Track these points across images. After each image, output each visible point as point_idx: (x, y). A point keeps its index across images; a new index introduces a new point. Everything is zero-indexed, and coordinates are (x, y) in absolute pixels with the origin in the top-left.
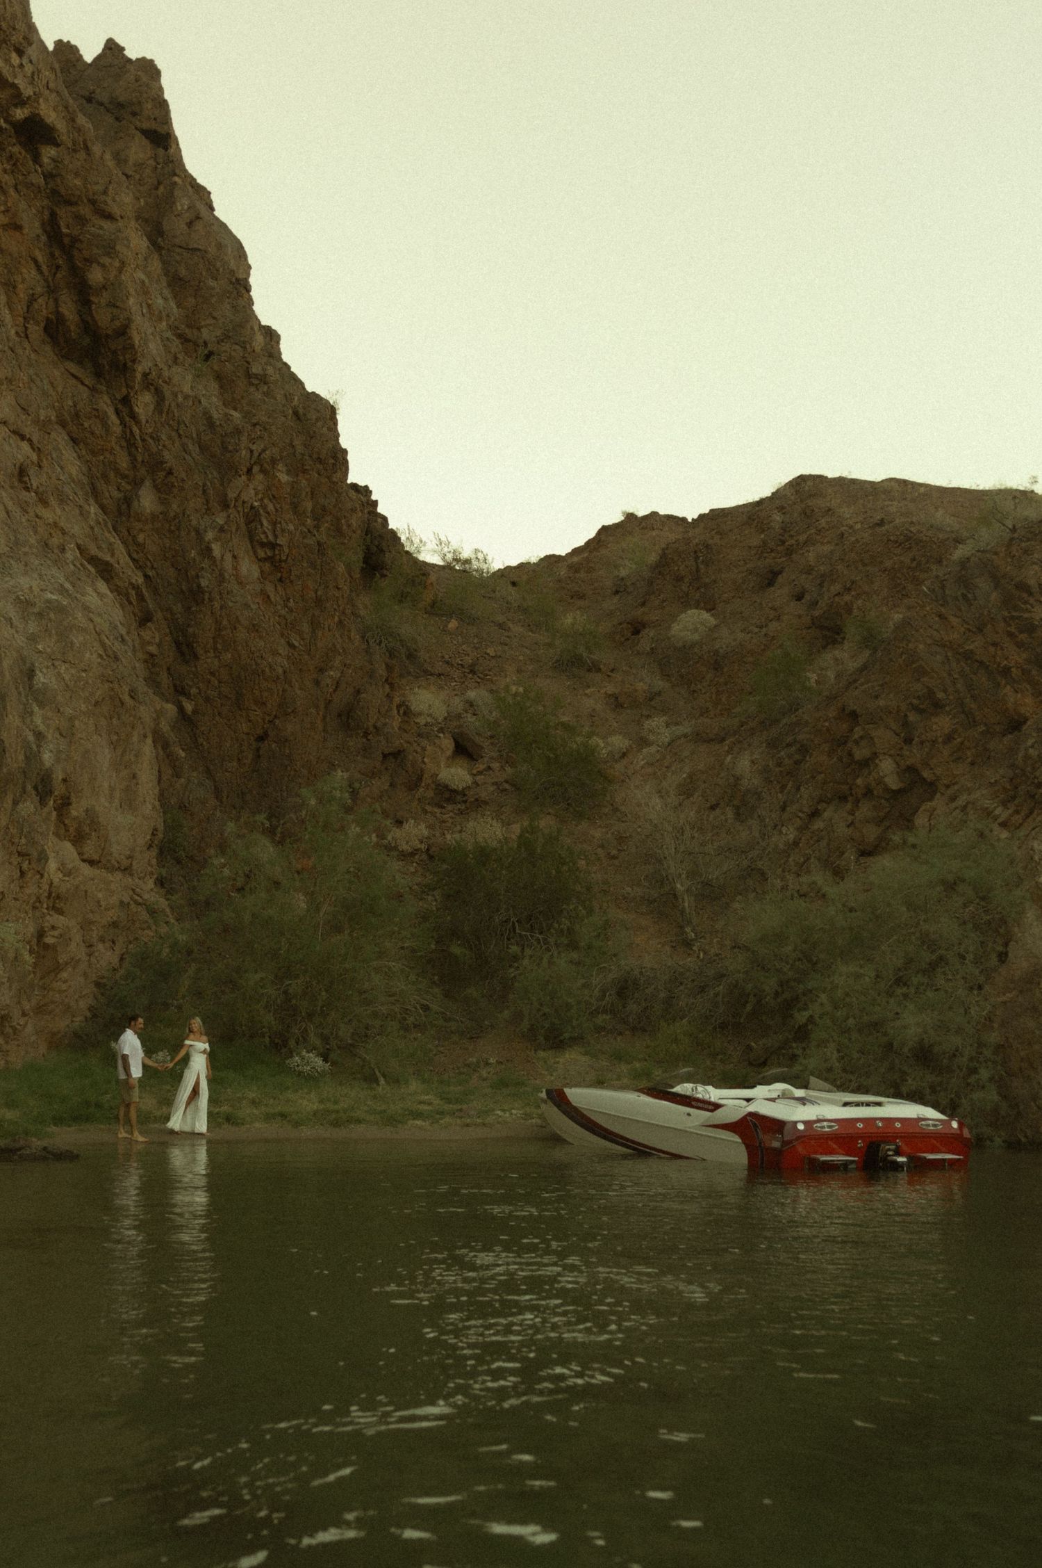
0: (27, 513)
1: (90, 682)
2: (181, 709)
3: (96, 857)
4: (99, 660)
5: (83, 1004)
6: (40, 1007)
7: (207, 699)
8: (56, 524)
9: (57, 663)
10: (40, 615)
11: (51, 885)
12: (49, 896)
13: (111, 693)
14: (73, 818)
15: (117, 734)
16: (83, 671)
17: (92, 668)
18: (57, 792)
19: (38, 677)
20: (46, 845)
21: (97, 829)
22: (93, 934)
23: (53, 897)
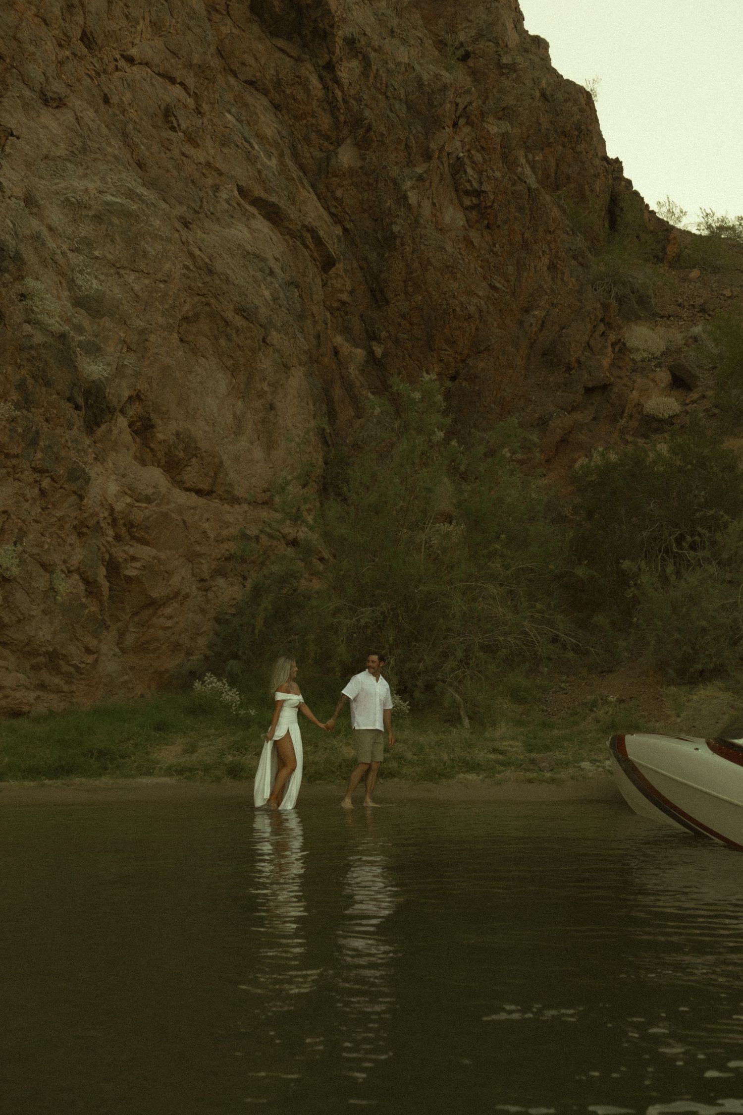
0: (170, 150)
1: (171, 293)
3: (205, 486)
4: (185, 271)
6: (140, 646)
8: (208, 164)
9: (122, 272)
10: (98, 218)
11: (112, 509)
12: (114, 523)
13: (207, 309)
14: (160, 443)
15: (231, 357)
16: (161, 281)
17: (174, 279)
18: (131, 413)
19: (89, 283)
20: (85, 463)
21: (199, 455)
22: (205, 567)
23: (125, 525)
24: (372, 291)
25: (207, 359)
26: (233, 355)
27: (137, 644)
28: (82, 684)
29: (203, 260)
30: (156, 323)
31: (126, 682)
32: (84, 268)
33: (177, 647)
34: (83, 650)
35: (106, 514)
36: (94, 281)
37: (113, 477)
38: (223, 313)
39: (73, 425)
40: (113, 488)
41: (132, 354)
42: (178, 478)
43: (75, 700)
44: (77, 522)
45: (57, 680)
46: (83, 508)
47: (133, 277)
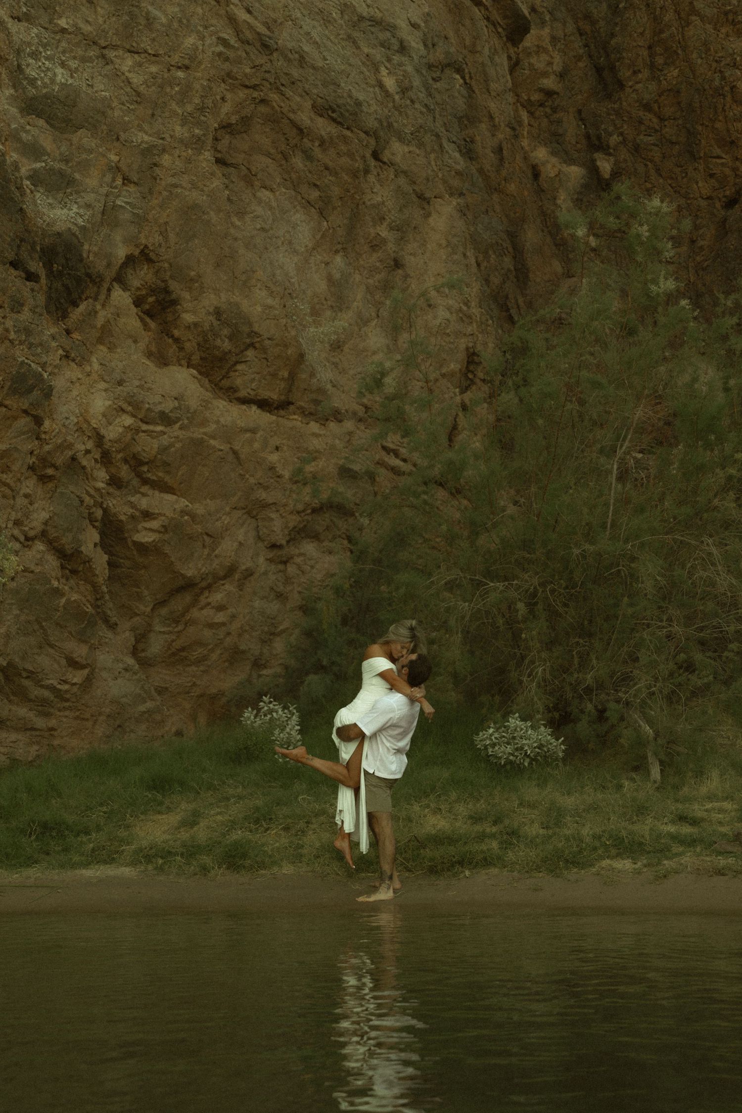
1: (197, 86)
2: (593, 170)
3: (273, 395)
4: (220, 48)
5: (279, 645)
6: (174, 654)
7: (636, 149)
9: (111, 54)
11: (99, 439)
12: (106, 459)
13: (262, 109)
14: (188, 328)
15: (315, 185)
16: (179, 68)
17: (200, 63)
18: (136, 283)
19: (49, 74)
20: (44, 366)
21: (257, 345)
22: (277, 525)
23: (126, 461)
24: (599, 70)
25: (272, 190)
26: (318, 183)
27: (170, 652)
28: (66, 717)
29: (251, 27)
30: (171, 137)
31: (149, 712)
32: (41, 49)
33: (235, 656)
34: (64, 662)
35: (90, 445)
36: (59, 71)
37: (102, 385)
38: (292, 116)
39: (22, 305)
40: (99, 403)
41: (132, 188)
42: (225, 383)
43: (56, 742)
44: (34, 459)
45: (23, 711)
46: (43, 436)
47: (130, 62)
